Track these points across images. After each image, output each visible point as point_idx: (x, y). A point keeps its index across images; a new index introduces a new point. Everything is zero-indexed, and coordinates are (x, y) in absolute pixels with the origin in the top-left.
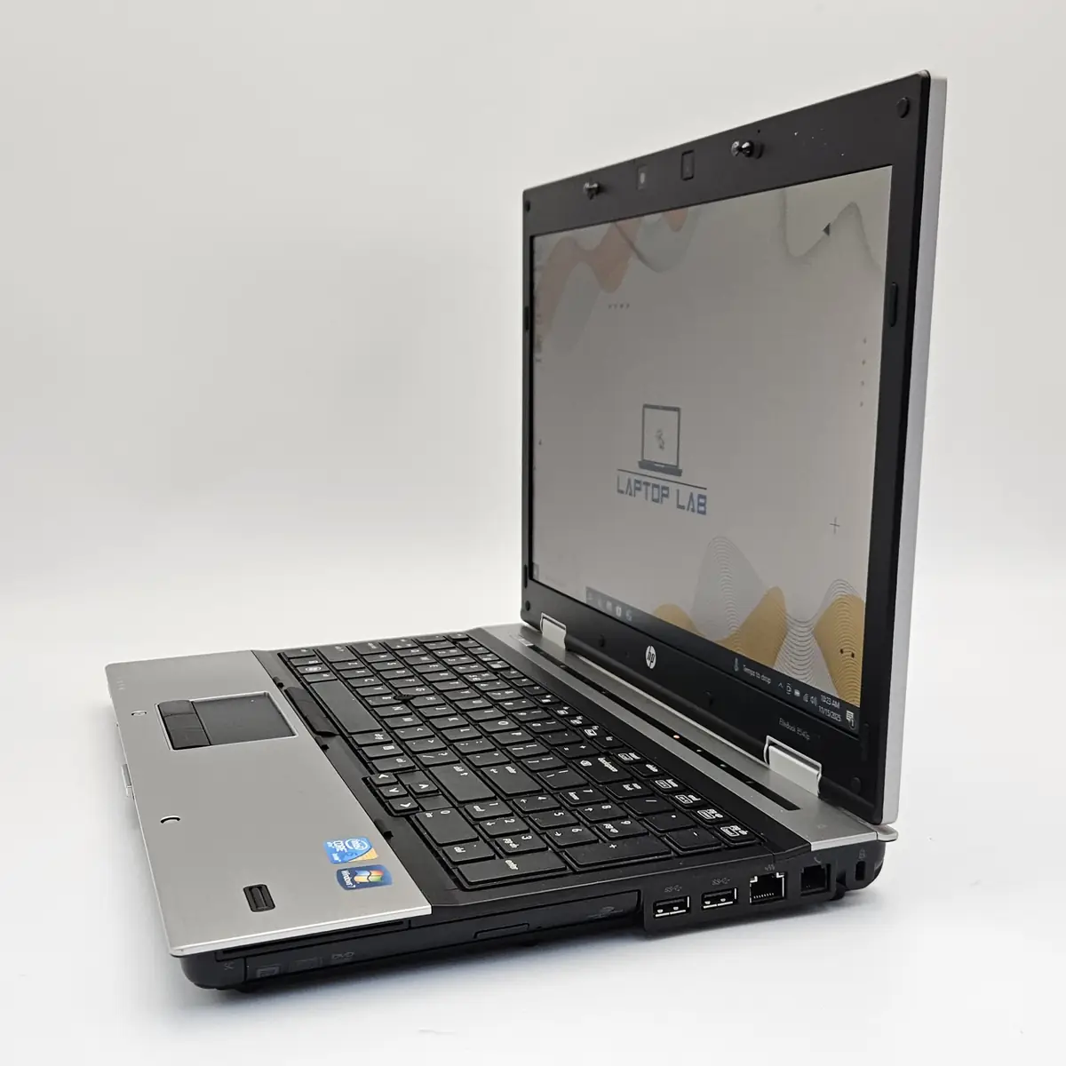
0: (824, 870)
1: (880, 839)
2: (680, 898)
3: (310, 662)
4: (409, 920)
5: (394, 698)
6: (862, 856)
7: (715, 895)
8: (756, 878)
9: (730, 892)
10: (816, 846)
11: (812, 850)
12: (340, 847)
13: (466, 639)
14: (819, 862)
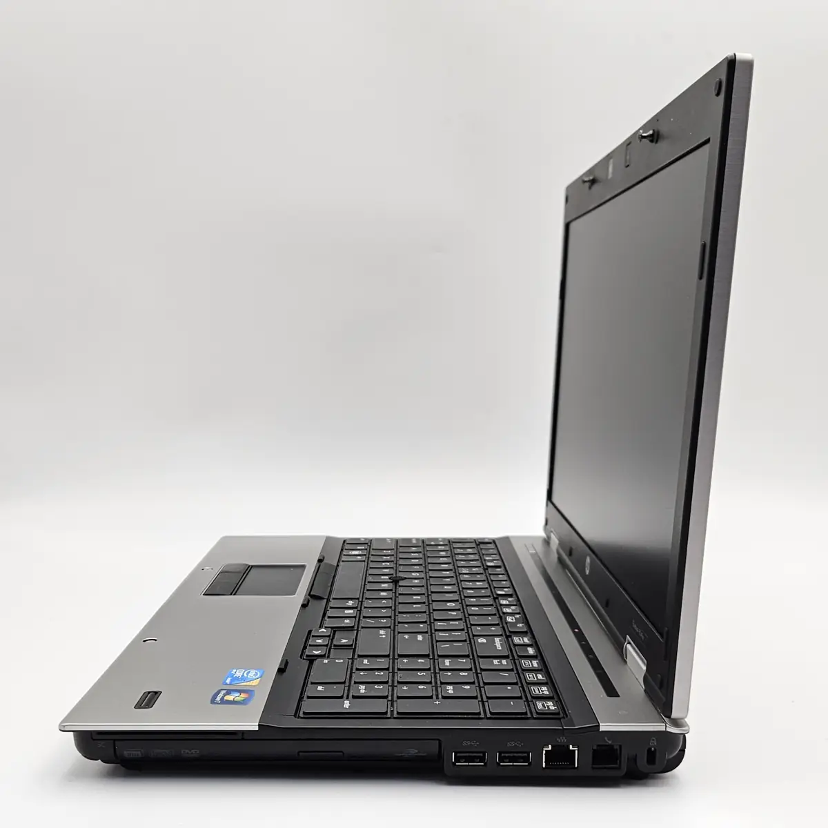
0: (617, 749)
1: (668, 730)
2: (480, 752)
3: (359, 548)
4: (243, 732)
5: (390, 578)
6: (653, 743)
7: (512, 755)
8: (550, 746)
9: (526, 755)
10: (604, 727)
11: (600, 730)
12: (239, 674)
13: (490, 543)
14: (610, 742)
